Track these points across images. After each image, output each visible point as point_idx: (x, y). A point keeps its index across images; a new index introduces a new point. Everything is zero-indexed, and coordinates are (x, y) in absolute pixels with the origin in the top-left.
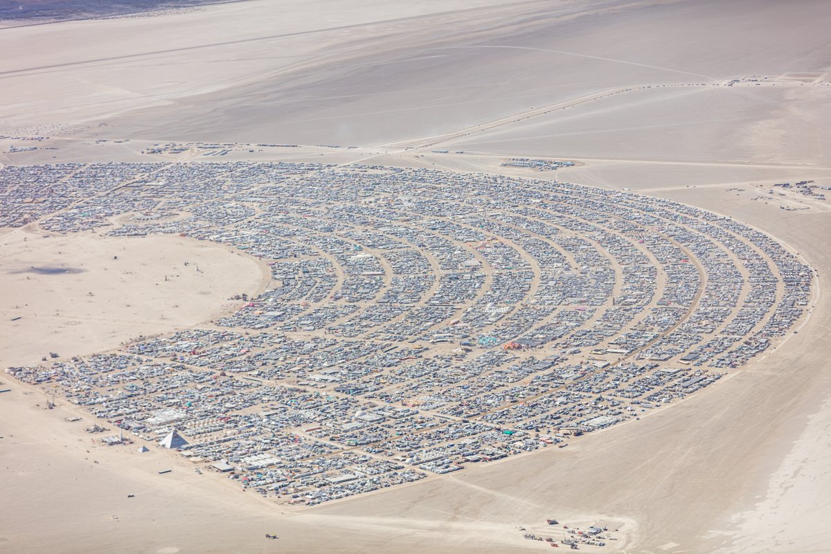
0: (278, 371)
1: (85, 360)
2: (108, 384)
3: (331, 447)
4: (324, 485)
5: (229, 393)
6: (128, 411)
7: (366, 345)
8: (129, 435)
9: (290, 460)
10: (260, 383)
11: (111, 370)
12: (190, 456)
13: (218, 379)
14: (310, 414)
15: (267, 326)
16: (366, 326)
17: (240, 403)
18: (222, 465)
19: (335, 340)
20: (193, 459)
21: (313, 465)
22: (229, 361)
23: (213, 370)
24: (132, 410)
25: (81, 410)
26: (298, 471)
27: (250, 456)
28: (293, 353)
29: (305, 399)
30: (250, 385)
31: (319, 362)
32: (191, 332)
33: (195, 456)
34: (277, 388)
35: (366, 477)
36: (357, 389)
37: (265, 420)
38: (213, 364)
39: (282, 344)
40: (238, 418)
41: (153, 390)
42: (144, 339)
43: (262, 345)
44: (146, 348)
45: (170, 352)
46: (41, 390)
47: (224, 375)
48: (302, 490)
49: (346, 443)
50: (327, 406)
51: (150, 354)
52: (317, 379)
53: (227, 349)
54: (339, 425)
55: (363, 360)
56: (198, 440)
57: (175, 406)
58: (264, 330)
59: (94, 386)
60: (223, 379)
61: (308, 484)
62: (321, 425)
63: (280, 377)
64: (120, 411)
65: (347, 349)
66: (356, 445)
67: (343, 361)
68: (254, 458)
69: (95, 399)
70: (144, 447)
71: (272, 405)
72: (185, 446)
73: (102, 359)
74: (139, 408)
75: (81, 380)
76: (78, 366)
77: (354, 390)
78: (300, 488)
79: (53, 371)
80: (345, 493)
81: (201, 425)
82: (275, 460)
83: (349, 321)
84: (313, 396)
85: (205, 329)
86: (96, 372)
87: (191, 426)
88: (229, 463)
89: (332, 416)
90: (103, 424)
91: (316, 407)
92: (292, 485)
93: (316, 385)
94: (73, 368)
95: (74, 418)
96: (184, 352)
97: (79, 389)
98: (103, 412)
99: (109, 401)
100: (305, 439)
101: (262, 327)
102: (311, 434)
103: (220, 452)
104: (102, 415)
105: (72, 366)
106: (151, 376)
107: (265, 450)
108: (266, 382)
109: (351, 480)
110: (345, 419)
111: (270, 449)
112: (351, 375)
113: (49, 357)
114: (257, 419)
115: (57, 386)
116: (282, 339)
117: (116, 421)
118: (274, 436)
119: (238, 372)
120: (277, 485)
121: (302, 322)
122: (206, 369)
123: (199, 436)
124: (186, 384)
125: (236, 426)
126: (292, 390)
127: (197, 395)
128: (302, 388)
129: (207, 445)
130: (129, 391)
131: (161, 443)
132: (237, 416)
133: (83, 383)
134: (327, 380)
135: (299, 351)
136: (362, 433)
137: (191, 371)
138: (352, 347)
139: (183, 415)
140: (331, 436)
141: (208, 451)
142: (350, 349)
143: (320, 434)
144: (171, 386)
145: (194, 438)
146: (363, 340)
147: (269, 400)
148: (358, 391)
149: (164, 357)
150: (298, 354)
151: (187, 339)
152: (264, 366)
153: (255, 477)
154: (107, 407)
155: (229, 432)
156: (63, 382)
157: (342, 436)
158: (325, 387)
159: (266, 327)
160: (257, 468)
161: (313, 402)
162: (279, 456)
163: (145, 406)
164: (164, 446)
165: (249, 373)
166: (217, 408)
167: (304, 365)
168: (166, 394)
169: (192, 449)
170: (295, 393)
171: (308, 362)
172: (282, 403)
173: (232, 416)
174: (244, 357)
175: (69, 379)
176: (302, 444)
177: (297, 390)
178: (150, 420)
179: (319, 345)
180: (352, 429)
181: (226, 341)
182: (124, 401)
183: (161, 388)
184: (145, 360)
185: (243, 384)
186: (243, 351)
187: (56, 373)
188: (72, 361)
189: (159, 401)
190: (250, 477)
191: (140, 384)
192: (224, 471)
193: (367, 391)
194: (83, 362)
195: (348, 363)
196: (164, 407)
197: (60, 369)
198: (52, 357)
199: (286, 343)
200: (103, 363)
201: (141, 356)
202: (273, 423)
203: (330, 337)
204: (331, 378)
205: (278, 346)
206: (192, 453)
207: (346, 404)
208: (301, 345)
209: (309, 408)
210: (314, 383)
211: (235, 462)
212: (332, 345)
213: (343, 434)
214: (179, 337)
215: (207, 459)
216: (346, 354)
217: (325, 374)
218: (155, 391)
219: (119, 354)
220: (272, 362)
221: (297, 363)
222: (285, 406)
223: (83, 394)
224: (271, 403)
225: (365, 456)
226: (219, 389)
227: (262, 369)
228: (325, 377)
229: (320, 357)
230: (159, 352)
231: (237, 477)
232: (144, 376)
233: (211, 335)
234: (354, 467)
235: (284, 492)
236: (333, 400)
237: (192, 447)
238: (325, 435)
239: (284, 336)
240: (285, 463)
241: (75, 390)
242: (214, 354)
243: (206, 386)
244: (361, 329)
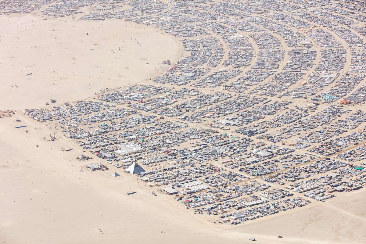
0: (197, 116)
1: (73, 105)
2: (89, 123)
3: (241, 176)
4: (241, 208)
5: (167, 132)
6: (103, 144)
7: (251, 98)
8: (105, 162)
9: (215, 186)
10: (186, 125)
11: (90, 113)
12: (147, 181)
13: (159, 122)
14: (222, 150)
15: (186, 84)
16: (248, 85)
17: (176, 140)
18: (169, 189)
19: (230, 94)
20: (149, 183)
21: (231, 191)
22: (164, 108)
23: (156, 115)
24: (106, 144)
25: (73, 142)
26: (222, 196)
27: (187, 182)
28: (205, 103)
29: (218, 138)
30: (181, 126)
31: (222, 110)
32: (138, 86)
33: (151, 181)
34: (199, 129)
35: (269, 202)
36: (250, 131)
37: (194, 154)
38: (155, 110)
39: (197, 96)
40: (176, 151)
42: (109, 90)
43: (184, 97)
44: (111, 97)
45: (127, 101)
46: (46, 127)
47: (163, 118)
48: (226, 212)
49: (251, 173)
50: (233, 144)
51: (114, 101)
52: (224, 123)
53: (163, 99)
54: (243, 159)
55: (250, 109)
56: (151, 168)
57: (133, 141)
58: (184, 86)
59: (80, 124)
60: (162, 121)
61: (230, 206)
62: (231, 159)
63: (199, 121)
64: (98, 144)
65: (239, 101)
66: (258, 176)
67: (238, 110)
68: (190, 183)
69: (81, 134)
70: (116, 173)
71: (197, 142)
72: (143, 173)
73: (84, 105)
74: (110, 142)
75: (71, 119)
76: (69, 109)
77: (249, 132)
78: (225, 210)
79: (53, 113)
80: (257, 215)
81: (152, 157)
82: (205, 186)
83: (237, 81)
84: (223, 136)
85: (147, 85)
86: (80, 114)
87: (145, 157)
88: (174, 187)
89: (238, 152)
90: (87, 153)
91: (226, 144)
92: (219, 207)
93: (223, 127)
94: (66, 111)
95: (68, 149)
96: (135, 100)
97: (70, 127)
98: (87, 144)
99: (90, 136)
100: (222, 170)
101: (183, 84)
102: (226, 166)
103: (167, 178)
104: (87, 146)
105: (65, 109)
106: (116, 118)
107: (197, 177)
108: (190, 125)
109: (259, 204)
110: (246, 154)
111: (200, 177)
112: (245, 120)
113: (50, 102)
114: (189, 153)
115: (56, 124)
116: (196, 93)
117: (96, 152)
118: (201, 166)
119: (171, 117)
120: (208, 207)
121: (208, 81)
122: (150, 114)
123: (151, 164)
124: (139, 125)
125: (175, 158)
126: (209, 131)
127: (147, 133)
128: (214, 129)
129: (157, 172)
130: (102, 129)
131: (127, 170)
132: (175, 150)
133: (73, 122)
134: (230, 124)
135: (208, 102)
136: (259, 166)
137: (141, 115)
138: (242, 100)
139: (139, 148)
140: (240, 168)
141: (159, 177)
142: (241, 101)
143: (232, 166)
144: (129, 126)
145: (148, 167)
146: (248, 95)
147: (194, 138)
148: (252, 133)
149: (123, 104)
150: (208, 104)
151: (136, 91)
152: (188, 112)
153: (193, 199)
154: (89, 140)
155: (171, 163)
156: (60, 121)
157: (247, 168)
158: (229, 129)
159: (185, 84)
160: (193, 192)
161: (223, 141)
162: (207, 182)
163: (114, 141)
164: (129, 172)
165: (179, 117)
166: (161, 144)
167: (213, 113)
168: (127, 132)
169: (148, 176)
170: (210, 133)
171: (215, 110)
172: (203, 141)
173: (172, 150)
174: (174, 105)
175: (64, 119)
176: (221, 173)
177: (212, 131)
178: (118, 152)
179: (221, 97)
180: (253, 163)
181: (161, 93)
182: (100, 136)
183: (123, 127)
184: (111, 106)
185: (176, 126)
186: (173, 101)
187: (55, 114)
188: (65, 105)
189: (122, 137)
190: (190, 200)
191: (109, 123)
192: (171, 194)
193: (258, 133)
194: (72, 107)
195: (242, 111)
196: (126, 141)
197: (57, 111)
198: (52, 102)
199: (199, 96)
200: (84, 108)
201: (108, 103)
202: (200, 156)
203: (227, 92)
204: (232, 123)
205: (195, 98)
206: (148, 179)
207: (245, 143)
208: (209, 97)
209: (222, 145)
210: (221, 126)
211: (178, 186)
212: (229, 98)
213: (247, 166)
214: (131, 89)
215: (159, 183)
216: (239, 105)
217: (228, 119)
218: (119, 129)
219: (94, 101)
220: (193, 109)
221: (208, 111)
222: (206, 143)
223: (73, 130)
224: (196, 140)
225: (265, 185)
226: (160, 129)
227: (187, 114)
228: (228, 122)
229: (223, 107)
230: (120, 100)
231: (180, 199)
232: (112, 118)
233: (151, 89)
234: (260, 192)
235: (215, 213)
236: (236, 139)
237: (147, 174)
238: (236, 167)
239: (197, 91)
240: (212, 188)
241: (68, 127)
242: (155, 102)
243: (152, 127)
244: (245, 87)
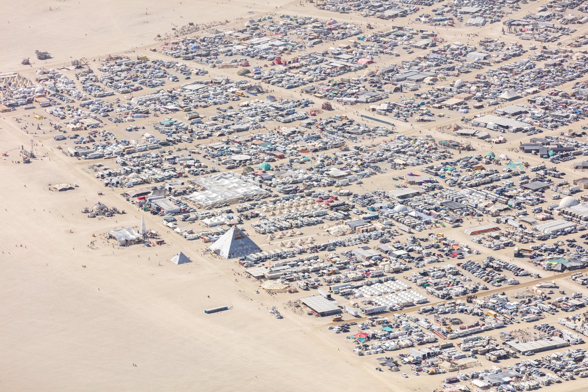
0: (423, 104)
1: (94, 66)
2: (129, 118)
3: (517, 271)
4: (506, 357)
5: (336, 146)
6: (160, 174)
7: (574, 58)
8: (157, 224)
9: (443, 297)
10: (390, 128)
11: (137, 90)
12: (263, 277)
13: (318, 117)
14: (477, 198)
15: (404, 14)
16: (572, 21)
17: (355, 169)
18: (318, 300)
19: (521, 46)
20: (268, 284)
21: (485, 311)
22: (337, 79)
23: (311, 98)
24: (166, 174)
25: (78, 168)
26: (457, 322)
27: (370, 284)
28: (449, 69)
29: (469, 165)
30: (374, 131)
31: (493, 89)
32: (276, 19)
33: (272, 278)
34: (421, 138)
35: (583, 342)
36: (560, 149)
37: (398, 207)
38: (310, 85)
39: (429, 50)
40: (351, 198)
41: (205, 133)
42: (197, 29)
43: (395, 52)
44: (198, 48)
45: (239, 58)
46: (14, 124)
47: (328, 107)
48: (464, 367)
49: (545, 264)
50: (509, 181)
51: (204, 59)
52: (491, 124)
53: (337, 56)
54: (531, 224)
55: (568, 88)
56: (279, 242)
57: (241, 169)
58: (399, 22)
59: (105, 120)
60: (326, 115)
61: (476, 352)
62: (498, 222)
63: (426, 118)
64: (144, 176)
65: (541, 65)
66: (562, 270)
67: (535, 89)
68: (378, 288)
69: (104, 147)
70: (182, 255)
71: (412, 175)
72: (253, 256)
73: (123, 67)
74: (179, 169)
75: (83, 106)
76: (82, 79)
77: (556, 151)
78: (461, 362)
79: (39, 87)
80: (545, 379)
81: (285, 212)
82: (417, 295)
83: (544, 10)
84: (484, 160)
85: (299, 15)
86: (110, 91)
87: (268, 211)
88: (333, 296)
89: (519, 204)
90: (113, 199)
91: (489, 182)
92: (446, 353)
93: (488, 136)
94: (72, 82)
95: (64, 186)
96: (262, 58)
97: (78, 125)
98: (116, 175)
99: (129, 153)
100: (470, 252)
101: (396, 16)
102: (480, 242)
103: (316, 271)
104: (115, 180)
105: (72, 77)
106: (203, 104)
107: (397, 271)
108: (402, 127)
109: (555, 347)
110: (540, 211)
111: (406, 269)
112: (550, 119)
113: (34, 59)
114: (385, 203)
115: (41, 118)
116: (429, 41)
117: (138, 195)
118: (414, 241)
119: (352, 104)
120: (418, 352)
121: (464, 9)
122: (296, 94)
123: (280, 233)
124: (262, 124)
125: (347, 217)
126: (447, 145)
127: (281, 148)
128: (464, 141)
129: (294, 255)
130: (163, 132)
131: (213, 247)
132: (349, 194)
133: (87, 112)
134: (507, 127)
135: (458, 65)
136: (572, 244)
137: (273, 98)
138: (549, 61)
139: (253, 188)
140: (516, 249)
141: (296, 269)
142: (547, 65)
143: (497, 242)
144: (236, 127)
145: (272, 239)
146: (569, 49)
147: (405, 165)
148: (563, 153)
149: (227, 66)
150: (456, 72)
151: (268, 32)
152: (399, 94)
153: (378, 330)
154: (124, 164)
155: (334, 229)
156: (53, 108)
157: (538, 248)
158: (505, 141)
159: (402, 16)
160: (382, 312)
161: (483, 172)
162: (423, 285)
163: (189, 166)
164: (217, 252)
165: (372, 106)
166: (314, 177)
167: (468, 95)
168: (227, 143)
169: (267, 263)
170: (451, 151)
171: (474, 88)
172: (428, 172)
173: (341, 195)
174: (364, 74)
175: (64, 104)
176: (464, 261)
177: (455, 146)
178: (197, 196)
179: (494, 54)
180: (555, 234)
181: (335, 39)
182: (154, 153)
183: (219, 129)
184: (195, 71)
185: (362, 128)
186: (363, 61)
187: (42, 91)
188: (72, 68)
189: (214, 156)
190: (370, 332)
191: (182, 119)
192: (323, 314)
193: (579, 154)
194: (91, 71)
195: (545, 93)
196: (223, 168)
197: (50, 83)
198: (40, 58)
199: (436, 49)
200: (123, 74)
201: (187, 63)
202: (413, 213)
203: (511, 40)
204: (514, 123)
205: (422, 53)
206: (266, 272)
207: (542, 179)
208: (462, 52)
209: (477, 185)
210: (483, 133)
211: (344, 294)
212: (515, 55)
213: (538, 243)
214: (255, 28)
215: (294, 285)
216: (540, 74)
217: (505, 114)
218: (209, 135)
219: (153, 57)
220: (412, 85)
221: (454, 89)
222: (435, 178)
223: (84, 135)
224: (409, 169)
225: (579, 296)
226: (319, 138)
227: (395, 98)
228: (504, 121)
229: (495, 80)
230: (221, 57)
231: (345, 329)
232: (192, 105)
233: (309, 27)
234: (561, 316)
235: (431, 369)
236: (518, 169)
237: (266, 258)
238: (507, 245)
239: (432, 35)
240: (434, 301)
241: (72, 126)
242: (313, 64)
243: (297, 130)
244: (564, 26)
